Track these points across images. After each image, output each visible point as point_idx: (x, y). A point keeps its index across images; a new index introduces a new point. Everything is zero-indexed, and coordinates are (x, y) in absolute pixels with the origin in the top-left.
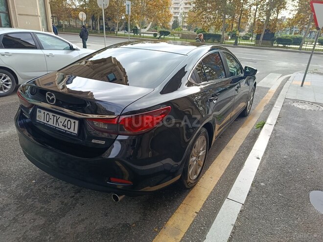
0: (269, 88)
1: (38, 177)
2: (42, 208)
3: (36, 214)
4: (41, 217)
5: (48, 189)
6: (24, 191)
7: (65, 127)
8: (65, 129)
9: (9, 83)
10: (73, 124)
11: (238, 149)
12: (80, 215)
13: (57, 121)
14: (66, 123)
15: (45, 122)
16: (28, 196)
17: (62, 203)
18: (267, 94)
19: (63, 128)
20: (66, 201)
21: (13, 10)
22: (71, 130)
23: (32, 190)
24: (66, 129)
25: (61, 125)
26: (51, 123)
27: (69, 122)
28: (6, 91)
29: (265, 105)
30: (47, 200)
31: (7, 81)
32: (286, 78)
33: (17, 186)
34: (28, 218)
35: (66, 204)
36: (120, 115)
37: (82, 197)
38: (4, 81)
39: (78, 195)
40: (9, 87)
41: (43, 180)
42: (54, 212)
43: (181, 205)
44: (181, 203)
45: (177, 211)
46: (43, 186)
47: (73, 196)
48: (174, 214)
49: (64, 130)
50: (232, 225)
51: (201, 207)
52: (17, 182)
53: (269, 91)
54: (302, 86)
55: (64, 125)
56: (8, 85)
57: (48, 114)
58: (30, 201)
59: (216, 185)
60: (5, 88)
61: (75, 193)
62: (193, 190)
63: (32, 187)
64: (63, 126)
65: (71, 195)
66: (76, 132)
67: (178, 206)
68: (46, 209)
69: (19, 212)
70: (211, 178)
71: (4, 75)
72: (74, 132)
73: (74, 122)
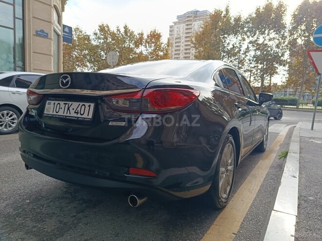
0: (279, 133)
1: (34, 197)
2: (34, 227)
3: (26, 233)
4: (32, 237)
5: (44, 208)
6: (14, 210)
7: (77, 113)
8: (77, 116)
9: (14, 121)
10: (87, 108)
11: (264, 177)
12: (83, 235)
13: (68, 109)
14: (79, 109)
15: (55, 113)
16: (18, 215)
17: (61, 222)
18: (278, 137)
19: (75, 115)
20: (65, 220)
21: (29, 66)
22: (85, 116)
23: (24, 209)
24: (79, 115)
25: (72, 112)
26: (61, 113)
27: (83, 107)
28: (10, 129)
29: (279, 144)
30: (42, 219)
31: (13, 119)
32: (293, 127)
33: (7, 205)
34: (15, 237)
35: (65, 224)
36: (145, 88)
37: (86, 217)
38: (9, 119)
39: (81, 215)
40: (14, 125)
41: (39, 200)
42: (49, 231)
43: (213, 226)
44: (211, 224)
45: (208, 232)
46: (38, 206)
47: (75, 216)
48: (206, 235)
49: (75, 117)
50: (292, 236)
51: (238, 228)
52: (7, 202)
53: (279, 135)
54: (312, 129)
55: (77, 111)
56: (13, 123)
57: (59, 103)
58: (19, 220)
59: (251, 207)
60: (10, 126)
61: (77, 212)
62: (224, 211)
63: (26, 206)
64: (75, 112)
65: (72, 215)
66: (90, 116)
67: (209, 227)
68: (40, 228)
69: (3, 231)
70: (243, 201)
71: (11, 112)
72: (88, 117)
73: (90, 106)
